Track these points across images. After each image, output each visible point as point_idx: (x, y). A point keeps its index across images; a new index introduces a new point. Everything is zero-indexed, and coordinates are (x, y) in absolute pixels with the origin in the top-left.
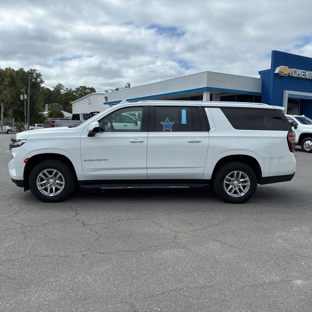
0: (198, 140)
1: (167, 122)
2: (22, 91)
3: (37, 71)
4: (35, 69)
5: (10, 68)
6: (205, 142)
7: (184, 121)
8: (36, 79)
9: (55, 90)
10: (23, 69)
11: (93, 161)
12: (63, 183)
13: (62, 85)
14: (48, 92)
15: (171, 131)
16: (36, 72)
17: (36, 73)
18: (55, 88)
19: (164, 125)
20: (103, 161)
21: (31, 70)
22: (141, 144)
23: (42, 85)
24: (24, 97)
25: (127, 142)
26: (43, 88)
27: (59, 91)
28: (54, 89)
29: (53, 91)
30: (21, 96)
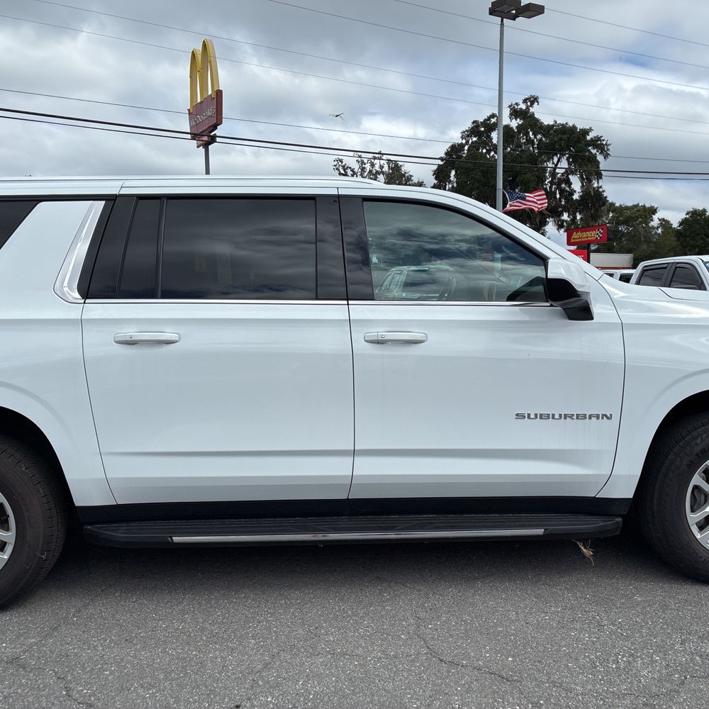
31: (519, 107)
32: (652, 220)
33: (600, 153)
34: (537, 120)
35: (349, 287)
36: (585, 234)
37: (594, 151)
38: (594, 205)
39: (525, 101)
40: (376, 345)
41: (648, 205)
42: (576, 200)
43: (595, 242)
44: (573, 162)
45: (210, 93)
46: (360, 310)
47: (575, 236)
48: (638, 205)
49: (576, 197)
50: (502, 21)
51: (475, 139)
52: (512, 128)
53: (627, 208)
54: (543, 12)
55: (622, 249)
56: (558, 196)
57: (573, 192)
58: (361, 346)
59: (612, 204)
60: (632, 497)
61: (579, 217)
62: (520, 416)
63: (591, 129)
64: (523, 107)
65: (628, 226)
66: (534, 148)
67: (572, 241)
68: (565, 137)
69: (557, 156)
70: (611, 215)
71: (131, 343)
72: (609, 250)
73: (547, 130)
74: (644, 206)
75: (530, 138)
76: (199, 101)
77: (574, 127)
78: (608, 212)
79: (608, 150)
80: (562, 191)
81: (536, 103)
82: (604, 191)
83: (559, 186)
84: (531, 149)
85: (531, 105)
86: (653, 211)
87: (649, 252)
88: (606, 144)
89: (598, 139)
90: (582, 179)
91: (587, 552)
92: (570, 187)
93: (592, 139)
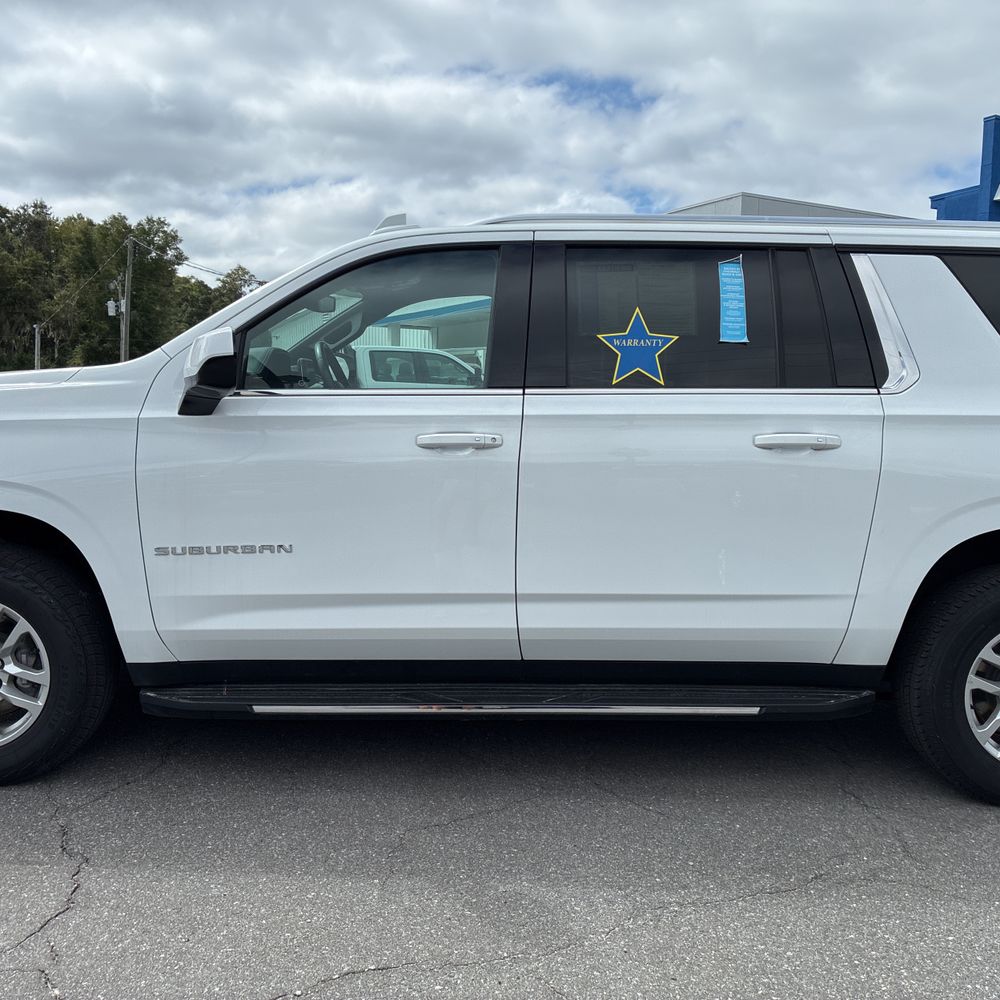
0: (817, 435)
1: (638, 332)
2: (112, 286)
3: (169, 225)
4: (162, 219)
5: (80, 217)
6: (860, 448)
7: (733, 327)
8: (162, 249)
9: (224, 287)
10: (125, 217)
11: (209, 552)
12: (43, 677)
13: (247, 273)
14: (200, 291)
15: (659, 386)
16: (166, 229)
17: (164, 232)
18: (223, 282)
19: (616, 347)
20: (267, 552)
21: (150, 221)
22: (484, 455)
23: (182, 271)
24: (118, 307)
25: (402, 449)
26: (186, 280)
27: (237, 290)
28: (220, 284)
29: (216, 290)
30: (111, 304)
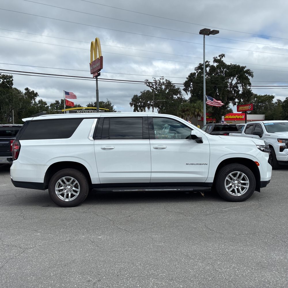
31: (217, 58)
32: (272, 101)
33: (250, 76)
34: (224, 63)
35: (150, 135)
36: (244, 107)
37: (247, 75)
38: (248, 96)
39: (219, 56)
40: (156, 149)
41: (270, 95)
42: (241, 94)
43: (248, 110)
44: (239, 79)
45: (98, 57)
46: (152, 141)
47: (240, 108)
48: (267, 95)
49: (240, 93)
50: (204, 36)
51: (200, 71)
52: (214, 66)
53: (262, 96)
54: (219, 33)
55: (261, 113)
56: (233, 92)
57: (239, 91)
58: (153, 149)
59: (256, 95)
60: (213, 182)
61: (242, 100)
62: (187, 164)
63: (245, 67)
64: (219, 58)
65: (263, 103)
66: (223, 74)
67: (239, 110)
68: (236, 70)
69: (232, 77)
70: (256, 99)
71: (104, 149)
72: (255, 113)
73: (228, 67)
74: (269, 95)
75: (222, 70)
76: (94, 60)
77: (239, 66)
78: (255, 98)
79: (253, 74)
80: (235, 91)
81: (224, 57)
82: (251, 90)
83: (233, 89)
84: (222, 74)
85: (222, 58)
86: (273, 97)
87: (271, 113)
88: (252, 72)
89: (248, 70)
90: (242, 86)
91: (203, 194)
92: (238, 89)
93: (246, 70)
